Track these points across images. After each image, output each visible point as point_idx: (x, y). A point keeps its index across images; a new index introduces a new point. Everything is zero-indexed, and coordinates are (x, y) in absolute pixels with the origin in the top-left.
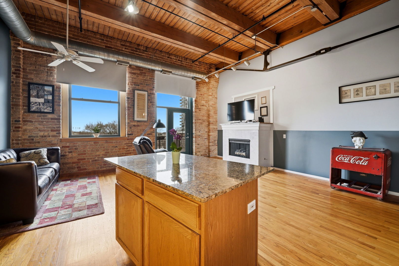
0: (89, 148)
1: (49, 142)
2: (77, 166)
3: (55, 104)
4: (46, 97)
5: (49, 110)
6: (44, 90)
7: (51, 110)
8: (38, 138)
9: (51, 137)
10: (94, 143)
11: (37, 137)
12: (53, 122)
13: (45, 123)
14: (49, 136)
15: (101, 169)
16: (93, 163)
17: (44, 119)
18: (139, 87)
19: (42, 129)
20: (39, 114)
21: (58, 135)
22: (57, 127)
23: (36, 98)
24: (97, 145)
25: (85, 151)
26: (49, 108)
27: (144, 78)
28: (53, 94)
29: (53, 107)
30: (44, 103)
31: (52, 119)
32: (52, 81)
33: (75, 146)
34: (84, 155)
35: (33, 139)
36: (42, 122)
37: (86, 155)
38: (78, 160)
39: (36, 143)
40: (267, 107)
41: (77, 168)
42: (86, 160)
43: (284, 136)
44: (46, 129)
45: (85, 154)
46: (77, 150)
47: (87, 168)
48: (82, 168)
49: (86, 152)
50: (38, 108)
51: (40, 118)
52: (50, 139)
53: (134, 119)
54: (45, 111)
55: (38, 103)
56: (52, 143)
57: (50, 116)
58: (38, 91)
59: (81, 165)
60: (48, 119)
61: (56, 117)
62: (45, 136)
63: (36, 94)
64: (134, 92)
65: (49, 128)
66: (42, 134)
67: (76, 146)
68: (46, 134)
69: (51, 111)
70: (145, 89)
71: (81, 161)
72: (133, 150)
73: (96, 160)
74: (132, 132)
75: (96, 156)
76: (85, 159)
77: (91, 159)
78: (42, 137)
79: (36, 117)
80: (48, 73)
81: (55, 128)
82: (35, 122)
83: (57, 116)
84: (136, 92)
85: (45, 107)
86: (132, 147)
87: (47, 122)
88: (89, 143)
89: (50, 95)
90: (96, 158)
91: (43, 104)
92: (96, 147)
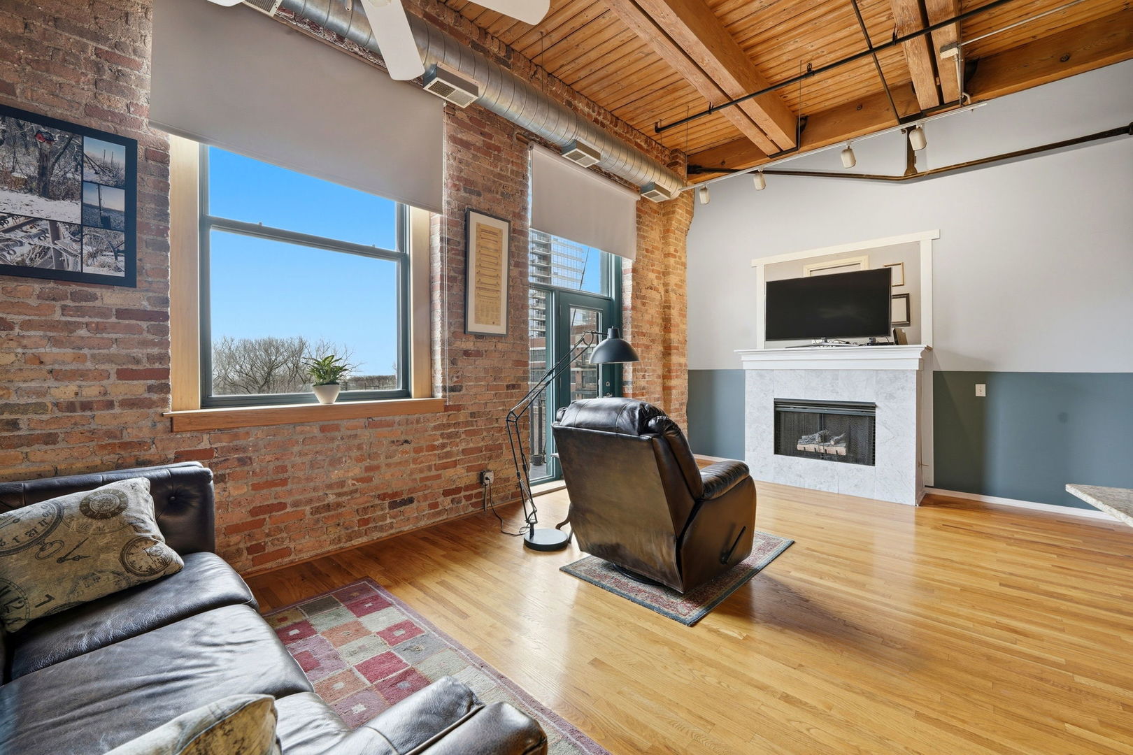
0: (301, 454)
1: (110, 434)
2: (249, 544)
3: (142, 237)
4: (91, 198)
5: (107, 264)
6: (81, 160)
7: (118, 269)
8: (45, 417)
9: (117, 410)
10: (323, 429)
11: (41, 408)
12: (130, 329)
13: (83, 332)
14: (110, 405)
15: (348, 544)
16: (317, 521)
17: (80, 312)
18: (481, 199)
19: (68, 367)
20: (52, 285)
21: (155, 397)
22: (151, 358)
23: (30, 197)
24: (333, 439)
25: (283, 469)
26: (109, 258)
27: (496, 166)
28: (129, 185)
29: (130, 252)
30: (81, 226)
31: (122, 313)
32: (122, 120)
33: (237, 450)
34: (279, 489)
35: (14, 425)
36: (70, 327)
37: (289, 487)
38: (254, 512)
39: (30, 441)
40: (907, 296)
41: (250, 550)
42: (289, 509)
43: (980, 390)
44: (89, 365)
45: (284, 482)
46: (246, 468)
47: (292, 546)
48: (270, 549)
49: (286, 475)
50: (45, 250)
51: (59, 304)
52: (115, 417)
53: (465, 325)
54: (87, 270)
55: (45, 225)
56: (126, 438)
57: (112, 298)
58: (43, 157)
59: (268, 535)
60: (104, 313)
61: (146, 305)
62: (86, 406)
63: (33, 171)
64: (466, 219)
65: (110, 359)
66: (66, 391)
67: (244, 449)
68: (91, 391)
69: (122, 274)
70: (499, 209)
71: (267, 516)
72: (463, 450)
73: (328, 507)
74: (458, 377)
75: (330, 486)
76: (282, 506)
77: (310, 501)
78: (71, 407)
79: (34, 302)
80: (99, 69)
81: (138, 362)
82: (27, 325)
83: (149, 299)
84: (475, 218)
85: (87, 249)
86: (458, 440)
87: (99, 328)
88: (302, 433)
89: (116, 186)
90: (332, 498)
91: (77, 232)
92: (331, 445)
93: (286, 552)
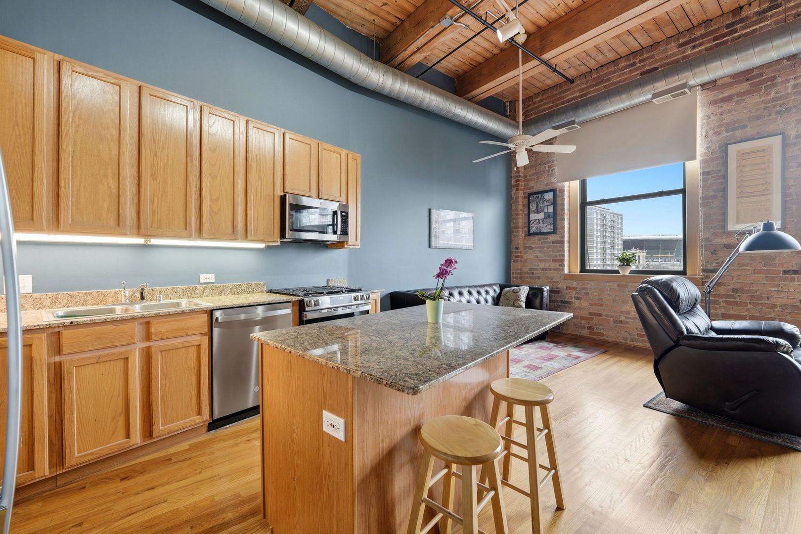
0: (609, 295)
1: (550, 278)
2: (588, 326)
3: (558, 217)
4: (546, 211)
5: (549, 228)
6: (544, 200)
7: (551, 229)
8: (538, 272)
9: (552, 271)
10: (618, 286)
11: (537, 269)
12: (555, 247)
13: (545, 249)
14: (551, 270)
15: (631, 343)
16: (616, 326)
17: (545, 243)
19: (543, 259)
20: (540, 236)
21: (561, 268)
22: (560, 255)
23: (535, 214)
24: (624, 291)
25: (601, 299)
26: (549, 227)
28: (554, 203)
29: (554, 224)
30: (544, 219)
31: (554, 242)
32: (553, 183)
33: (584, 289)
34: (599, 307)
35: (533, 273)
36: (543, 247)
37: (604, 308)
38: (591, 314)
39: (535, 278)
41: (589, 328)
42: (603, 317)
44: (547, 258)
45: (601, 305)
46: (588, 296)
47: (605, 333)
48: (595, 330)
49: (602, 303)
50: (537, 227)
51: (541, 241)
52: (552, 273)
53: (724, 227)
54: (545, 231)
55: (537, 221)
56: (554, 280)
57: (552, 238)
58: (537, 203)
59: (595, 325)
60: (549, 243)
61: (559, 239)
62: (546, 270)
63: (535, 207)
64: (726, 151)
65: (551, 256)
66: (542, 265)
67: (587, 289)
68: (547, 266)
69: (552, 231)
70: (778, 127)
71: (595, 317)
73: (621, 322)
75: (622, 312)
76: (600, 315)
77: (612, 317)
78: (543, 270)
79: (537, 241)
80: (548, 171)
81: (556, 256)
82: (536, 248)
83: (560, 237)
84: (733, 148)
85: (545, 225)
87: (549, 247)
88: (609, 286)
89: (551, 205)
90: (622, 318)
91: (543, 220)
92: (623, 294)
93: (602, 335)
